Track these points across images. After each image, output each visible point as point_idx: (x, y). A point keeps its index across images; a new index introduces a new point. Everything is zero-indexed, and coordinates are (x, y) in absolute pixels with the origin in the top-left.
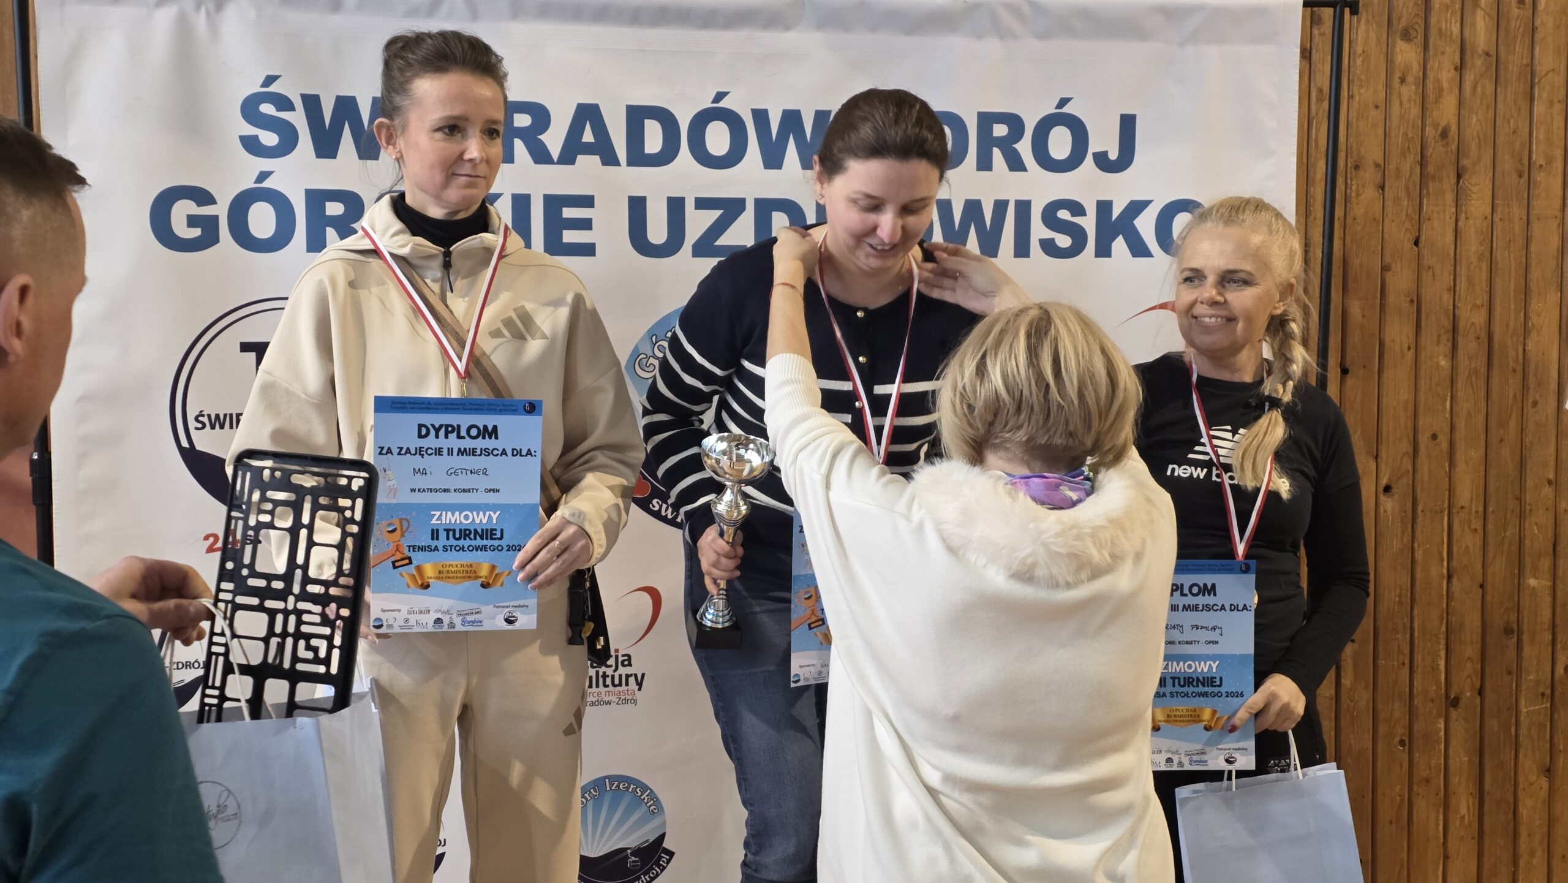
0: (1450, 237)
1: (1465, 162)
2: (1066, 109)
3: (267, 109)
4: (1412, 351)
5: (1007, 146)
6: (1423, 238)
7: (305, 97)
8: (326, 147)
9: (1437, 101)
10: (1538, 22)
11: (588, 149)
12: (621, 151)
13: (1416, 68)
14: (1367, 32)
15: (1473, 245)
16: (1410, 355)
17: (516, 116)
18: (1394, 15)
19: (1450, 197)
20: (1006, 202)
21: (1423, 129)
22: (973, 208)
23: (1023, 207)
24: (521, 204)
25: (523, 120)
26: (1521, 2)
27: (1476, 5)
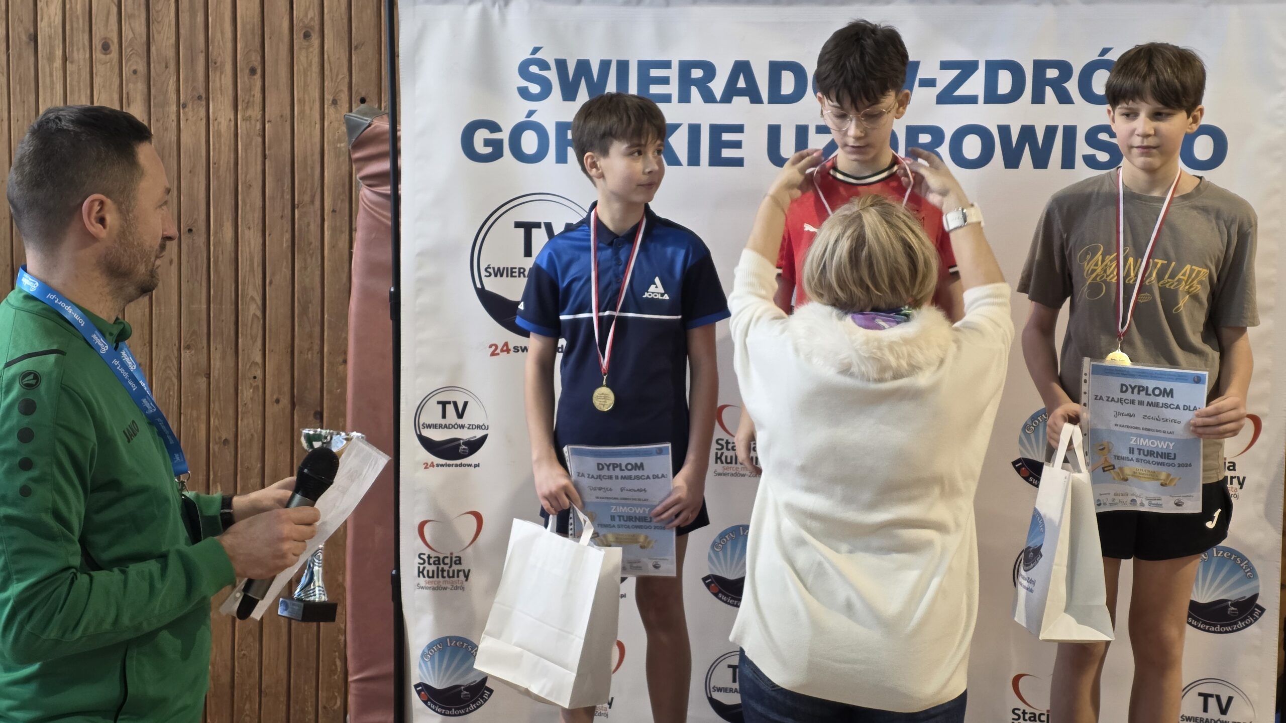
2: (1107, 57)
3: (534, 69)
5: (1058, 86)
7: (557, 61)
8: (569, 93)
11: (741, 93)
12: (764, 94)
17: (693, 71)
20: (1056, 127)
24: (694, 131)
25: (697, 73)
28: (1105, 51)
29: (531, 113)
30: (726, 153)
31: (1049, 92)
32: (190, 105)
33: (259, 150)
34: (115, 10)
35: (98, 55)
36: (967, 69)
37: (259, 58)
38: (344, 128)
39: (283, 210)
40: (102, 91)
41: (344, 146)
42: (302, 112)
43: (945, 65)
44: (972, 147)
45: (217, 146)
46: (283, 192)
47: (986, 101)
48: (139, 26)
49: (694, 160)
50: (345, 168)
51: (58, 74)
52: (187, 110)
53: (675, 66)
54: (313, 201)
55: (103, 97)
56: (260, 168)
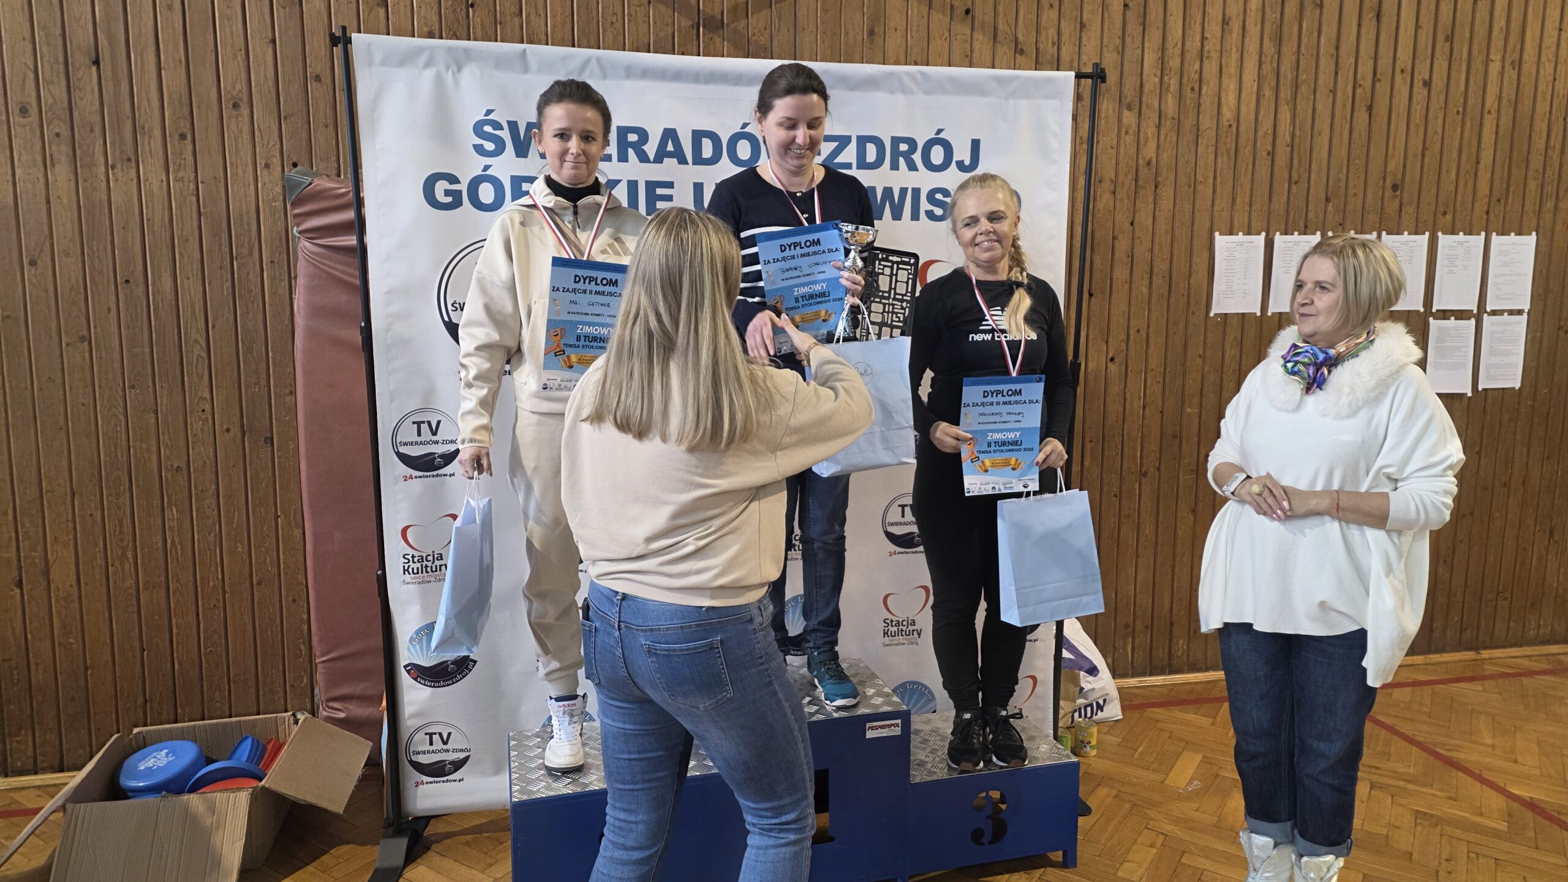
0: (1150, 221)
1: (1160, 179)
2: (941, 136)
3: (488, 129)
4: (1128, 284)
5: (908, 156)
6: (1136, 221)
7: (509, 122)
8: (522, 151)
9: (1145, 145)
10: (1202, 100)
11: (670, 155)
13: (1134, 127)
14: (1108, 105)
15: (1162, 226)
16: (1127, 286)
17: (629, 135)
18: (1123, 96)
19: (1151, 199)
20: (907, 189)
21: (1137, 161)
23: (916, 192)
24: (633, 185)
25: (633, 138)
26: (1193, 89)
27: (1168, 91)
28: (939, 131)
29: (486, 168)
31: (901, 160)
32: (119, 166)
33: (194, 208)
34: (32, 76)
35: (15, 118)
36: (845, 140)
37: (188, 125)
38: (279, 189)
39: (222, 262)
40: (24, 152)
41: (278, 205)
45: (150, 204)
46: (221, 245)
48: (60, 91)
50: (281, 225)
52: (116, 170)
54: (251, 254)
55: (24, 158)
56: (195, 224)
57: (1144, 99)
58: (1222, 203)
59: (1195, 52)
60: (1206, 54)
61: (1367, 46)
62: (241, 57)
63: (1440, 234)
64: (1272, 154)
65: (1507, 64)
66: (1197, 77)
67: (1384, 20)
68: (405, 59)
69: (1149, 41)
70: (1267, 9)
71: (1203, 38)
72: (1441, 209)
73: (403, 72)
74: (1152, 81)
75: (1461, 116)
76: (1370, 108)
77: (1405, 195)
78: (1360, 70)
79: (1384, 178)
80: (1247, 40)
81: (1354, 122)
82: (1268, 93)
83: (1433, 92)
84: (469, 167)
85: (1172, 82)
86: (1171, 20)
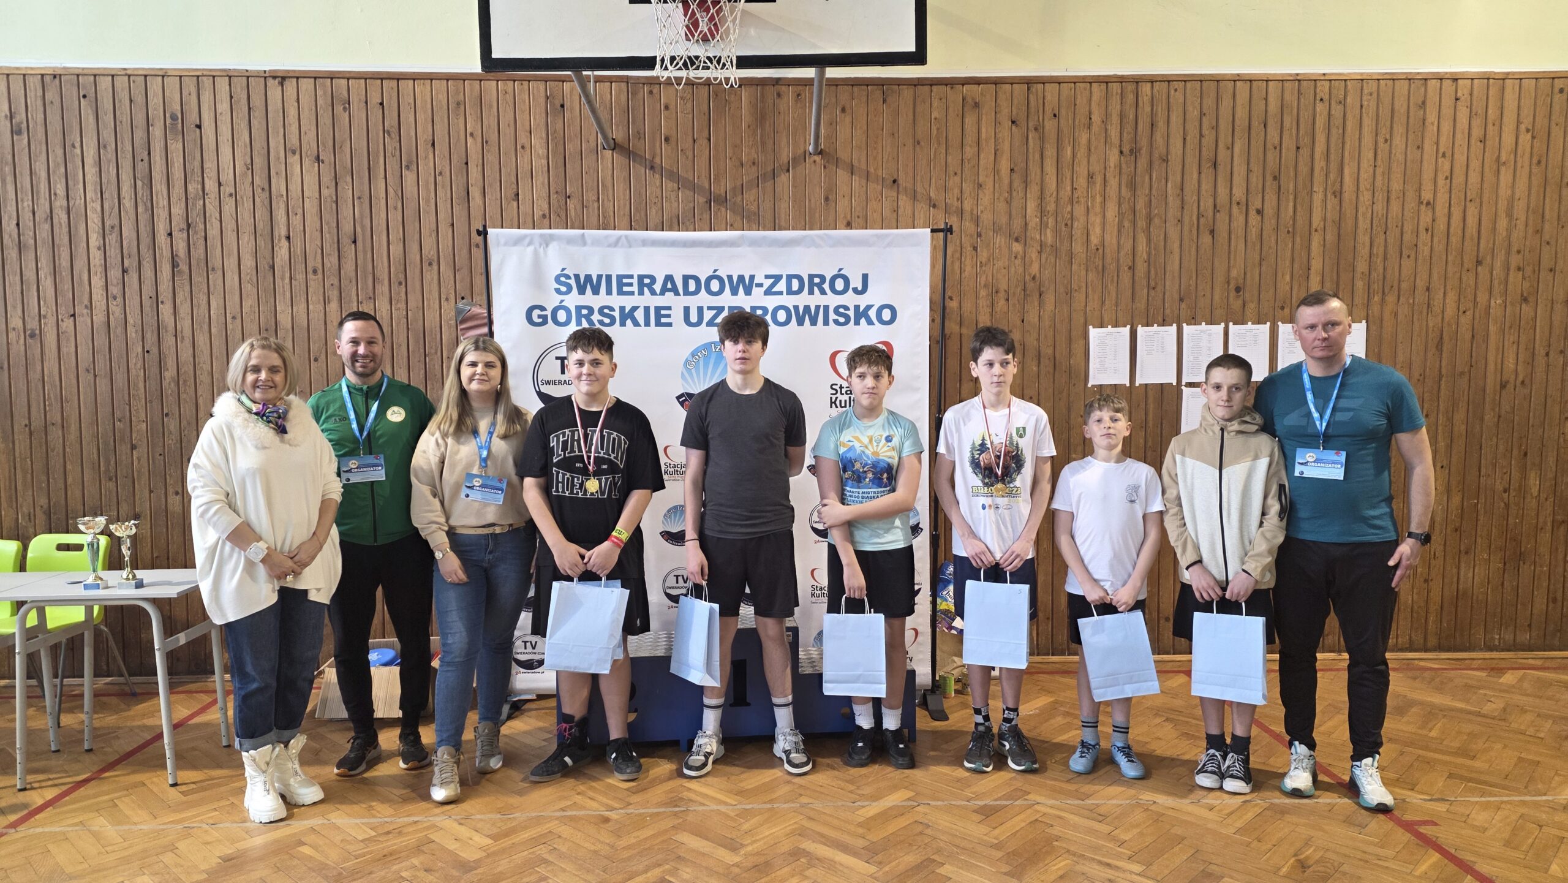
0: (1037, 319)
1: (1043, 289)
2: (841, 272)
3: (563, 279)
5: (820, 286)
6: (1026, 319)
7: (575, 275)
8: (582, 291)
9: (1030, 265)
10: (1074, 232)
11: (669, 290)
12: (681, 291)
13: (1022, 253)
19: (1036, 304)
20: (820, 306)
21: (1025, 277)
22: (807, 308)
23: (826, 308)
24: (647, 309)
25: (647, 281)
26: (1066, 225)
27: (1047, 226)
28: (840, 270)
29: (562, 301)
30: (663, 320)
31: (816, 289)
32: (364, 302)
33: (405, 326)
34: (320, 251)
35: (311, 276)
36: (777, 278)
37: (404, 277)
38: (453, 313)
39: (419, 357)
40: (314, 295)
41: (453, 322)
42: (429, 305)
43: (767, 277)
44: (782, 316)
46: (419, 348)
47: (787, 294)
48: (334, 260)
49: (647, 324)
50: (454, 335)
51: (287, 287)
53: (636, 277)
54: (436, 353)
55: (314, 298)
56: (406, 335)
57: (1028, 234)
58: (1093, 304)
59: (1067, 199)
60: (1075, 200)
61: (1206, 186)
62: (434, 235)
63: (1280, 323)
64: (1132, 268)
65: (1329, 195)
66: (1069, 216)
67: (1220, 168)
68: (518, 241)
69: (1031, 192)
70: (1124, 166)
71: (1073, 189)
72: (1279, 304)
73: (515, 249)
74: (1034, 222)
75: (1291, 234)
76: (1212, 232)
77: (1247, 295)
78: (1202, 204)
79: (1228, 283)
80: (1108, 189)
81: (1200, 243)
82: (1126, 224)
83: (1265, 220)
84: (551, 301)
85: (1050, 220)
86: (1047, 178)
